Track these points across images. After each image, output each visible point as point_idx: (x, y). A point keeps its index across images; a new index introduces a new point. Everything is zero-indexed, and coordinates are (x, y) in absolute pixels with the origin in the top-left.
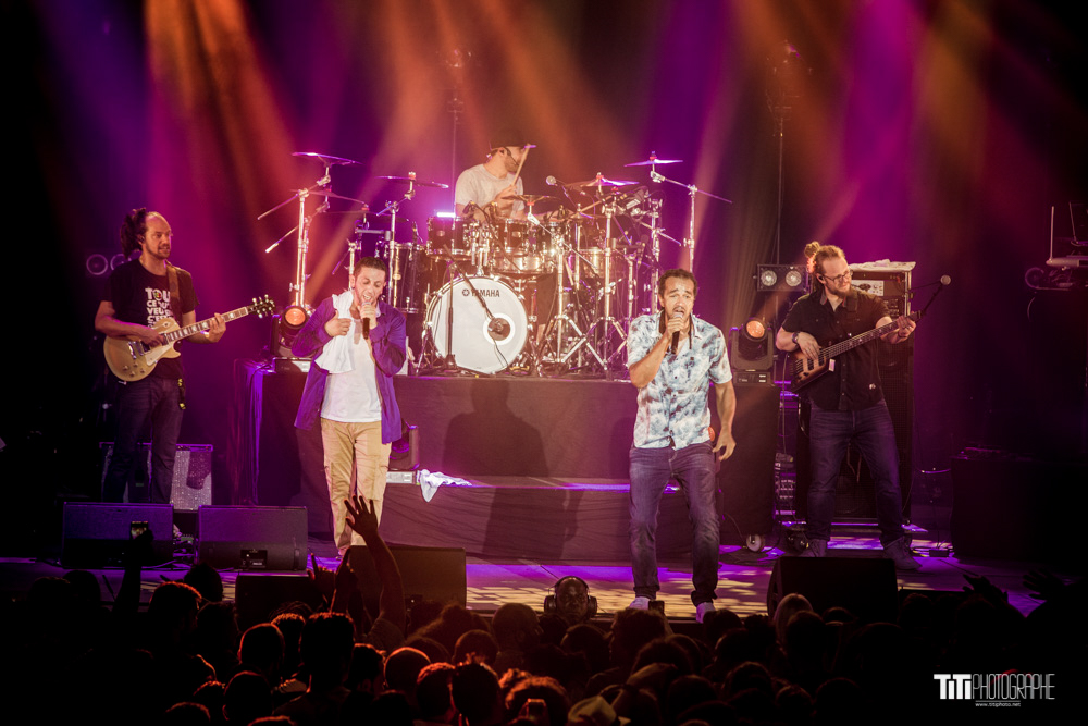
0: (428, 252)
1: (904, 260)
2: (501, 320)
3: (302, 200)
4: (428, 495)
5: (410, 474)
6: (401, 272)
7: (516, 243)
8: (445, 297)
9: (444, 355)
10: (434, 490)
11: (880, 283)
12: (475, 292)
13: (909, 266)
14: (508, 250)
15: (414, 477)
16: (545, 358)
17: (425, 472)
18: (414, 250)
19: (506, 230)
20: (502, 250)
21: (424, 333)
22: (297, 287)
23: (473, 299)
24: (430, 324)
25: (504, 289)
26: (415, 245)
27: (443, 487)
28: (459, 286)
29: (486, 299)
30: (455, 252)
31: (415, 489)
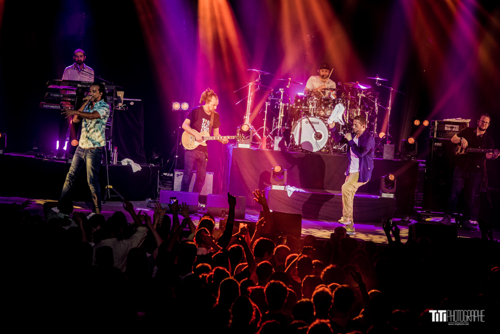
0: (294, 107)
1: (466, 118)
2: (319, 133)
3: (250, 86)
4: (290, 194)
5: (283, 187)
6: (284, 113)
7: (326, 106)
8: (299, 123)
9: (298, 144)
10: (292, 193)
11: (457, 126)
12: (310, 122)
13: (469, 121)
14: (323, 108)
15: (285, 188)
16: (334, 147)
17: (289, 186)
18: (289, 106)
19: (322, 100)
20: (321, 108)
21: (291, 136)
22: (246, 117)
23: (309, 125)
24: (293, 133)
25: (320, 121)
26: (289, 104)
27: (295, 192)
28: (304, 120)
29: (314, 125)
30: (304, 107)
31: (285, 192)
